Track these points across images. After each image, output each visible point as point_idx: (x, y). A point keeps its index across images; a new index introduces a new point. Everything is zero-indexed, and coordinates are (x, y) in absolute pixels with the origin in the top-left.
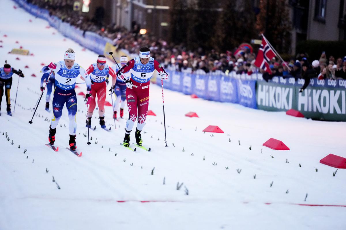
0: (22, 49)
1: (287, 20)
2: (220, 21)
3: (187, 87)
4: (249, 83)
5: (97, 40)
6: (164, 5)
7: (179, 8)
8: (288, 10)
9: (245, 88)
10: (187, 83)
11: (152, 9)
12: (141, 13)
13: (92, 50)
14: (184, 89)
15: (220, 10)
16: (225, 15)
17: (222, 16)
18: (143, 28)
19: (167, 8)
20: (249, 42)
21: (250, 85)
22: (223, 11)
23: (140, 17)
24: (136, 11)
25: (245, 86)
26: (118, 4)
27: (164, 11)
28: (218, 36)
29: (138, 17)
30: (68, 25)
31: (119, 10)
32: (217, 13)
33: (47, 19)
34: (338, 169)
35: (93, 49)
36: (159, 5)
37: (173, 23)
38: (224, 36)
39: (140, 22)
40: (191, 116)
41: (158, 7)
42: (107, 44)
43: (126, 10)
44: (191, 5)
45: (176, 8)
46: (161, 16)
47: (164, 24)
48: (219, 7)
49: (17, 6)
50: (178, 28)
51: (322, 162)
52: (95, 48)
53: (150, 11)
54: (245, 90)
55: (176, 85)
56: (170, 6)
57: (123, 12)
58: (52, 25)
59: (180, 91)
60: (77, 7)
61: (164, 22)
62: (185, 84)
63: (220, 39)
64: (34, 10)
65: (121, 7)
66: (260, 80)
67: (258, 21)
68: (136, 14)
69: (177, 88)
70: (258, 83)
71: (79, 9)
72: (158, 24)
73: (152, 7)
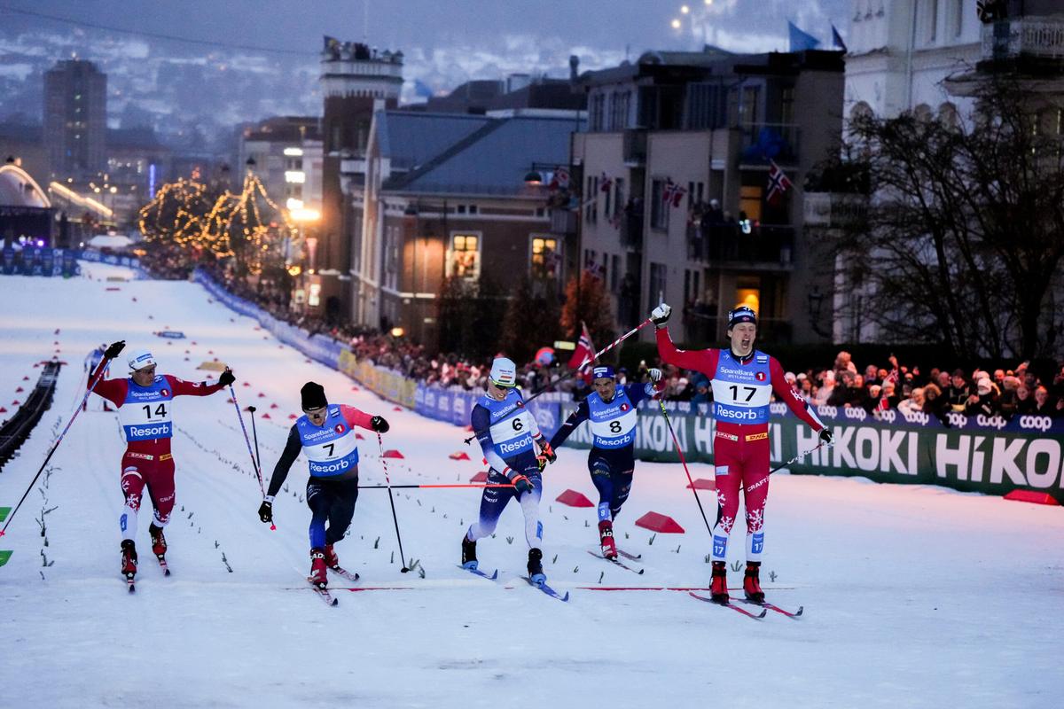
0: (218, 362)
1: (607, 312)
2: (510, 314)
3: (459, 415)
4: (549, 407)
5: (328, 346)
6: (429, 291)
7: (450, 296)
8: (608, 299)
9: (544, 415)
10: (459, 407)
11: (411, 299)
12: (394, 304)
13: (320, 362)
14: (455, 418)
15: (510, 298)
16: (517, 305)
17: (511, 307)
18: (398, 327)
19: (431, 296)
20: (552, 346)
21: (550, 410)
22: (514, 300)
23: (393, 309)
24: (387, 301)
25: (544, 411)
26: (361, 292)
27: (428, 301)
28: (508, 338)
29: (390, 311)
30: (285, 324)
31: (361, 301)
32: (505, 302)
33: (256, 318)
34: (657, 533)
35: (321, 359)
36: (421, 292)
37: (442, 318)
38: (515, 336)
39: (392, 318)
40: (458, 459)
41: (419, 295)
42: (343, 352)
43: (372, 300)
44: (468, 293)
45: (446, 296)
46: (424, 307)
47: (427, 320)
48: (508, 294)
49: (212, 298)
50: (449, 326)
51: (639, 523)
52: (325, 358)
53: (407, 302)
54: (543, 418)
55: (443, 411)
56: (436, 294)
57: (368, 303)
58: (263, 326)
59: (449, 420)
60: (300, 298)
61: (428, 317)
62: (456, 410)
63: (510, 342)
64: (238, 305)
65: (365, 297)
66: (565, 402)
67: (564, 316)
68: (387, 306)
69: (445, 416)
70: (563, 406)
71: (303, 301)
72: (419, 319)
73: (410, 295)
